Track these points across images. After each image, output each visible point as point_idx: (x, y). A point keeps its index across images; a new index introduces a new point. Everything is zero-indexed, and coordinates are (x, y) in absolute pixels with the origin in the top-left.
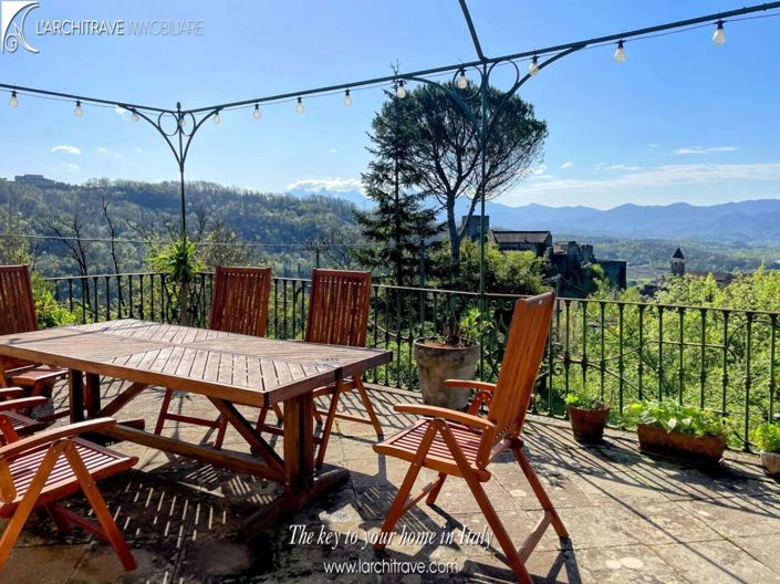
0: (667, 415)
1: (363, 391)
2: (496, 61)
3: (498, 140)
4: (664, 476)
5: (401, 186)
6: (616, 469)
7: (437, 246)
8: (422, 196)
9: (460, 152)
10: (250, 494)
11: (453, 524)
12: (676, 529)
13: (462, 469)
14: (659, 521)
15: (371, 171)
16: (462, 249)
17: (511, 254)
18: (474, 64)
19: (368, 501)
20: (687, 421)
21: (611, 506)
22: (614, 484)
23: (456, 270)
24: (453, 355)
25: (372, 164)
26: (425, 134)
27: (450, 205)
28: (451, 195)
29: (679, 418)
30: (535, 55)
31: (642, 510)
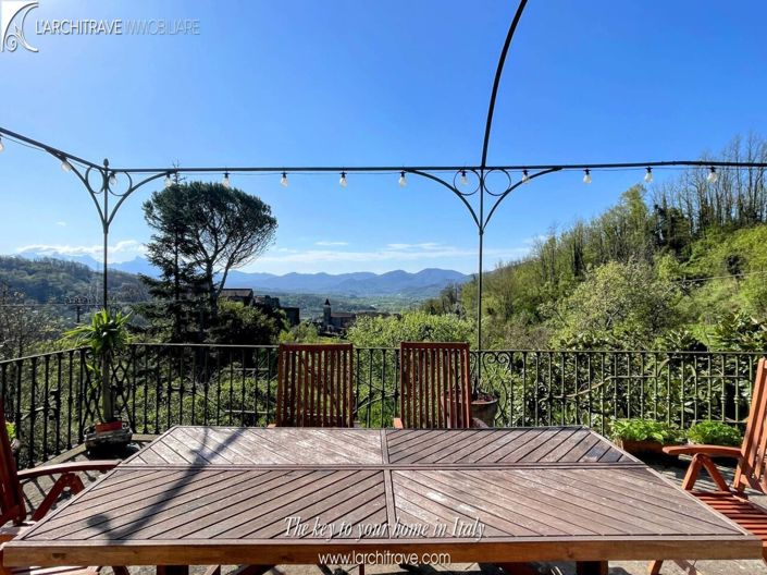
5: (180, 255)
18: (473, 169)
27: (209, 270)
28: (210, 263)
30: (525, 169)
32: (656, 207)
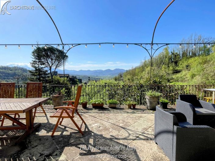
0: (96, 101)
1: (42, 107)
2: (65, 44)
3: (59, 58)
4: (97, 110)
5: (40, 65)
6: (90, 111)
7: (48, 77)
8: (45, 67)
9: (52, 59)
10: (15, 134)
11: (66, 127)
12: (100, 118)
13: (69, 117)
14: (98, 117)
15: (32, 62)
16: (53, 77)
17: (62, 78)
18: (61, 44)
19: (47, 128)
20: (99, 102)
21: (91, 117)
22: (90, 114)
23: (52, 81)
24: (60, 97)
25: (32, 60)
26: (44, 56)
27: (50, 69)
28: (50, 67)
29: (98, 102)
30: (72, 45)
31: (95, 116)
32: (172, 52)
